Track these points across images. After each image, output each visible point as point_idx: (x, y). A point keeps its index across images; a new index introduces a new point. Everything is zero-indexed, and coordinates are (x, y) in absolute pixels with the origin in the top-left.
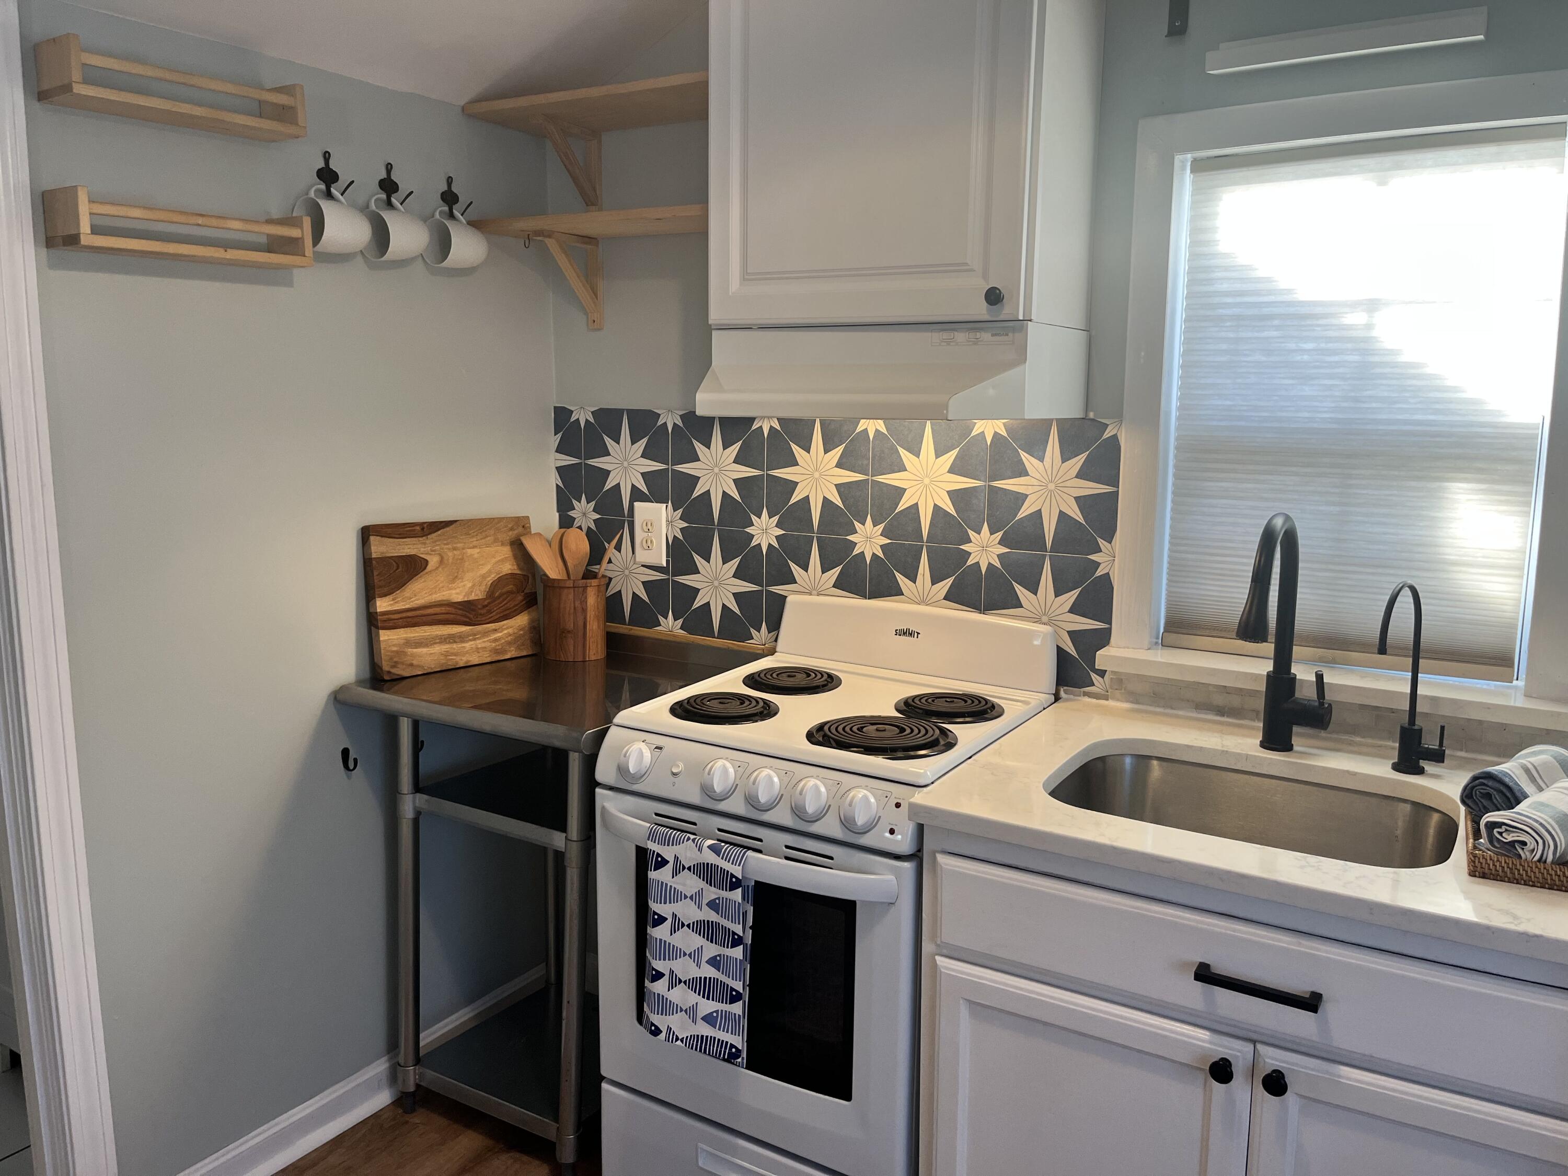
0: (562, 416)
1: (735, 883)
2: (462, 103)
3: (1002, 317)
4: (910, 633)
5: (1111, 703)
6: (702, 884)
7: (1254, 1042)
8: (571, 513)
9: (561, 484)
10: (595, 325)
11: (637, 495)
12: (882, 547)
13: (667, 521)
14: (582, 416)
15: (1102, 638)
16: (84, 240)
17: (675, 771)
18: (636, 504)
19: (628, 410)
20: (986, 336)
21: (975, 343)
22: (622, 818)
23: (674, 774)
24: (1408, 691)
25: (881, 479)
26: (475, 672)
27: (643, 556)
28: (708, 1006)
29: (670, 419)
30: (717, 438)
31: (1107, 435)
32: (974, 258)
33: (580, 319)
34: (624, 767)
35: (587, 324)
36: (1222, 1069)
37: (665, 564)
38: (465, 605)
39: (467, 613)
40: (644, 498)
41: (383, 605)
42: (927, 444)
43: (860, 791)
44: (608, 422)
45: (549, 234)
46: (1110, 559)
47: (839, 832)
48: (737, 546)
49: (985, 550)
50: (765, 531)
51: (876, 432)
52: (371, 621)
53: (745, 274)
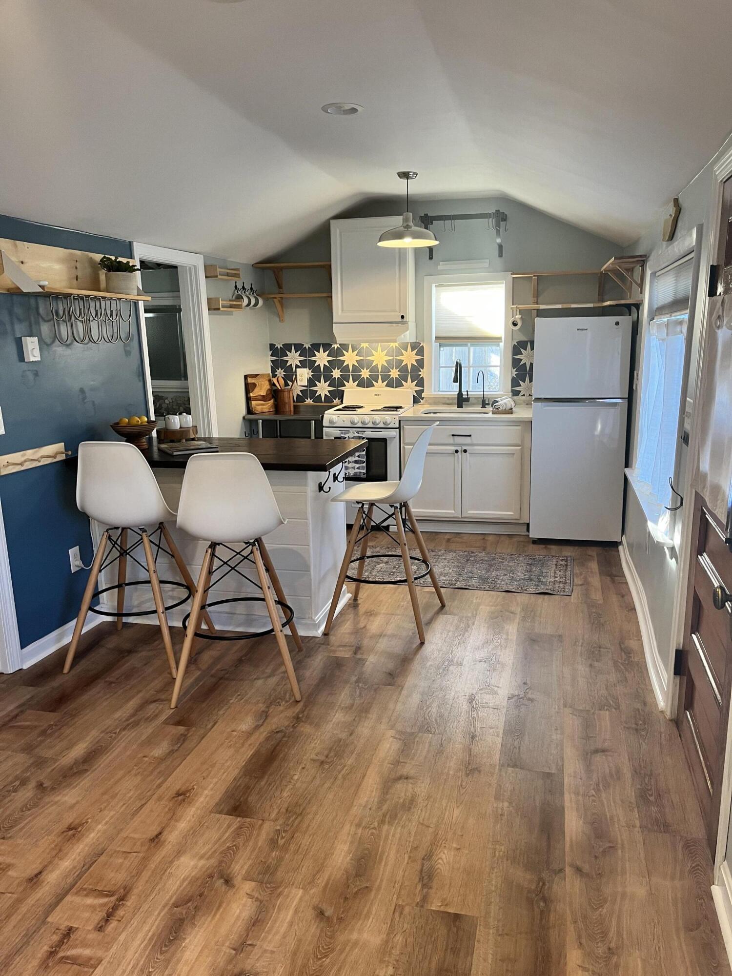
0: (272, 346)
2: (252, 264)
3: (404, 321)
4: (376, 395)
5: (425, 406)
7: (461, 445)
8: (276, 373)
9: (272, 365)
10: (282, 321)
11: (297, 367)
12: (369, 375)
13: (307, 373)
14: (279, 346)
15: (422, 391)
16: (221, 309)
18: (297, 369)
19: (294, 344)
20: (400, 325)
21: (397, 326)
22: (330, 432)
25: (368, 358)
27: (299, 383)
28: (357, 466)
29: (307, 346)
30: (321, 350)
31: (421, 345)
32: (397, 308)
33: (278, 319)
34: (331, 422)
35: (280, 321)
36: (457, 451)
37: (306, 385)
38: (263, 396)
39: (263, 398)
40: (299, 367)
41: (251, 395)
42: (379, 349)
43: (387, 417)
44: (287, 347)
45: (275, 298)
46: (423, 373)
47: (383, 426)
48: (328, 378)
49: (395, 373)
50: (336, 374)
51: (366, 347)
52: (248, 399)
53: (342, 310)
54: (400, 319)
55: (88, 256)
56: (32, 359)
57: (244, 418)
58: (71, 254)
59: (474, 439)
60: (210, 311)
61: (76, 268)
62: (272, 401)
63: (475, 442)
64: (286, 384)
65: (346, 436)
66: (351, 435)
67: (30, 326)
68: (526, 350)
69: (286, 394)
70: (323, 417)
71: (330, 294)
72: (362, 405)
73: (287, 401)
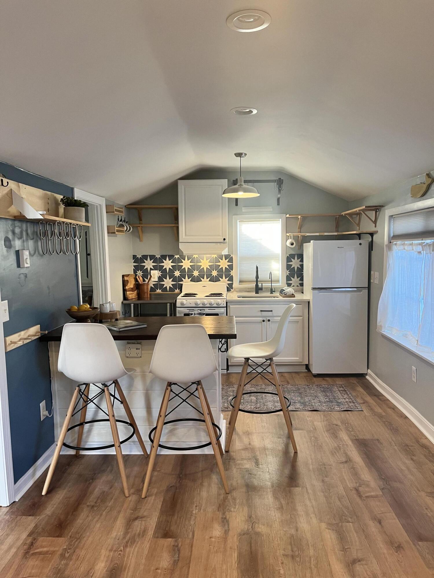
0: (134, 257)
1: (204, 314)
2: (126, 205)
4: (204, 287)
5: (234, 293)
7: (266, 317)
8: (137, 274)
9: (134, 268)
10: (142, 241)
11: (151, 269)
12: (198, 274)
13: (158, 273)
14: (139, 256)
15: (232, 284)
16: (116, 233)
17: (190, 303)
18: (151, 271)
19: (149, 255)
21: (220, 245)
22: (181, 311)
24: (271, 285)
25: (197, 264)
26: (134, 300)
27: (153, 280)
29: (158, 256)
30: (167, 259)
31: (231, 257)
32: (221, 234)
33: (138, 240)
34: (182, 304)
35: (140, 241)
36: (264, 321)
37: (157, 281)
38: (132, 288)
39: (132, 290)
40: (153, 270)
41: (127, 288)
42: (205, 259)
43: (219, 300)
44: (145, 257)
45: (139, 227)
46: (232, 273)
47: (216, 306)
48: (172, 276)
49: (215, 273)
50: (177, 273)
51: (197, 257)
52: (124, 290)
53: (186, 235)
54: (222, 241)
55: (53, 195)
56: (26, 265)
57: (122, 303)
58: (46, 194)
59: (274, 313)
60: (109, 234)
61: (48, 203)
62: (136, 291)
63: (275, 315)
64: (144, 281)
65: (193, 313)
66: (196, 312)
67: (24, 241)
68: (294, 259)
69: (146, 287)
70: (176, 301)
71: (176, 225)
72: (196, 293)
73: (146, 291)
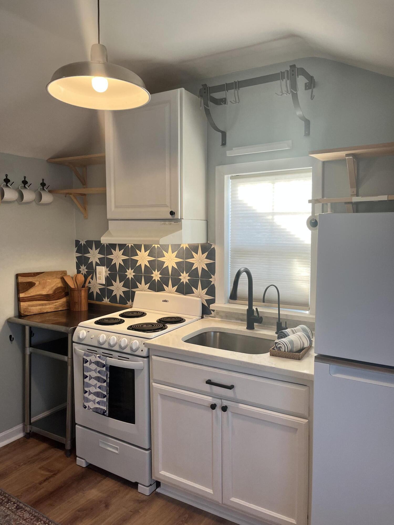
0: (77, 242)
1: (104, 366)
2: (47, 159)
3: (175, 218)
4: (166, 301)
5: (216, 319)
6: (96, 367)
7: (221, 399)
8: (80, 270)
9: (77, 262)
10: (86, 218)
11: (97, 264)
12: (160, 278)
13: (105, 271)
14: (83, 242)
15: (213, 301)
17: (92, 337)
18: (97, 267)
19: (94, 241)
20: (173, 223)
21: (170, 225)
22: (78, 351)
23: (92, 338)
24: (278, 313)
25: (159, 259)
27: (99, 281)
28: (98, 399)
29: (105, 244)
30: (117, 249)
31: (212, 247)
34: (84, 337)
36: (213, 407)
37: (105, 283)
38: (47, 295)
39: (48, 298)
40: (99, 265)
42: (170, 250)
43: (136, 340)
44: (89, 244)
45: (70, 193)
46: (214, 280)
47: (130, 351)
48: (123, 278)
49: (185, 278)
50: (130, 274)
51: (158, 247)
52: (20, 300)
53: (116, 206)
57: (9, 321)
59: (238, 393)
62: (62, 300)
63: (239, 397)
65: (90, 359)
66: (94, 359)
